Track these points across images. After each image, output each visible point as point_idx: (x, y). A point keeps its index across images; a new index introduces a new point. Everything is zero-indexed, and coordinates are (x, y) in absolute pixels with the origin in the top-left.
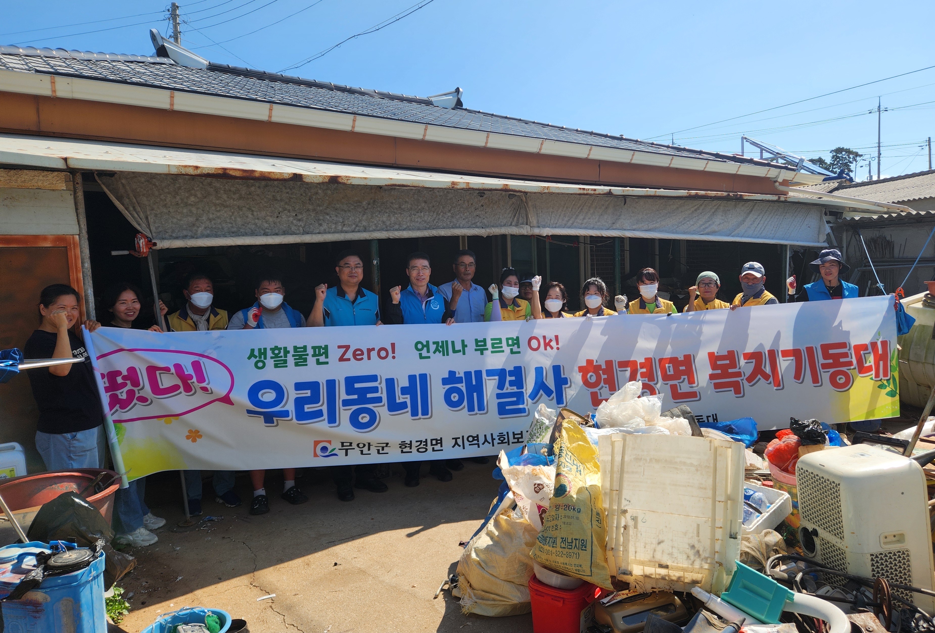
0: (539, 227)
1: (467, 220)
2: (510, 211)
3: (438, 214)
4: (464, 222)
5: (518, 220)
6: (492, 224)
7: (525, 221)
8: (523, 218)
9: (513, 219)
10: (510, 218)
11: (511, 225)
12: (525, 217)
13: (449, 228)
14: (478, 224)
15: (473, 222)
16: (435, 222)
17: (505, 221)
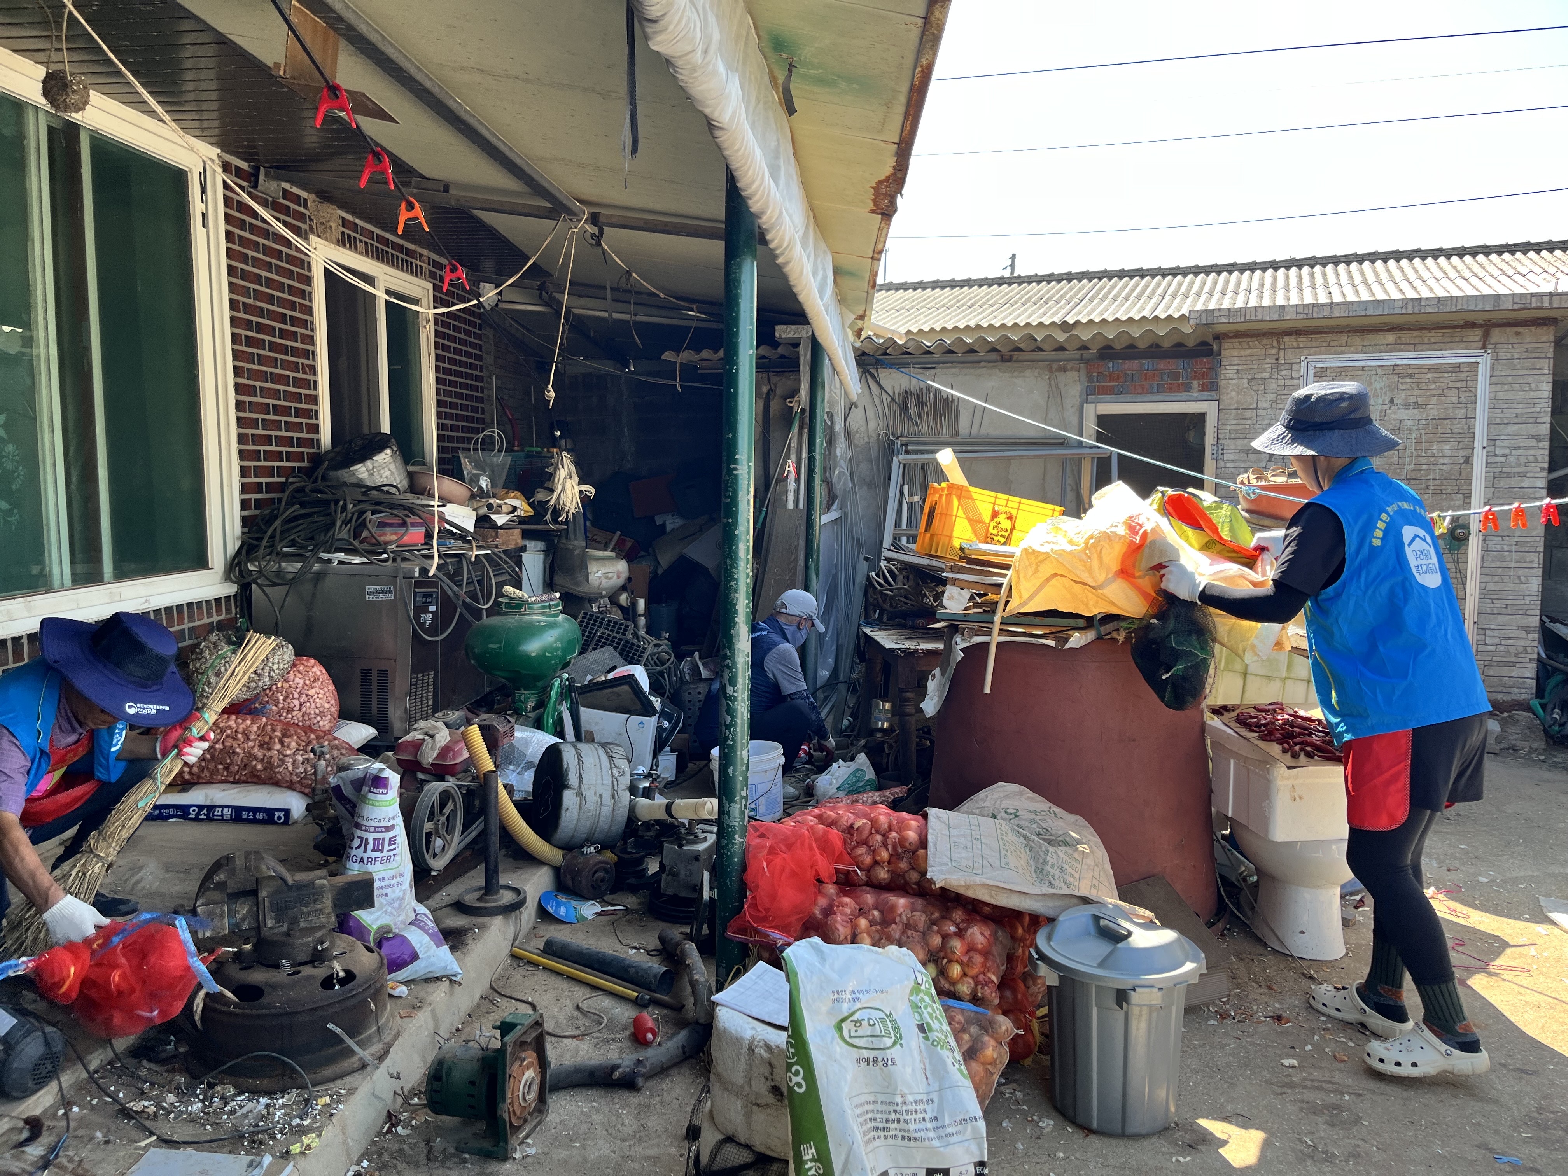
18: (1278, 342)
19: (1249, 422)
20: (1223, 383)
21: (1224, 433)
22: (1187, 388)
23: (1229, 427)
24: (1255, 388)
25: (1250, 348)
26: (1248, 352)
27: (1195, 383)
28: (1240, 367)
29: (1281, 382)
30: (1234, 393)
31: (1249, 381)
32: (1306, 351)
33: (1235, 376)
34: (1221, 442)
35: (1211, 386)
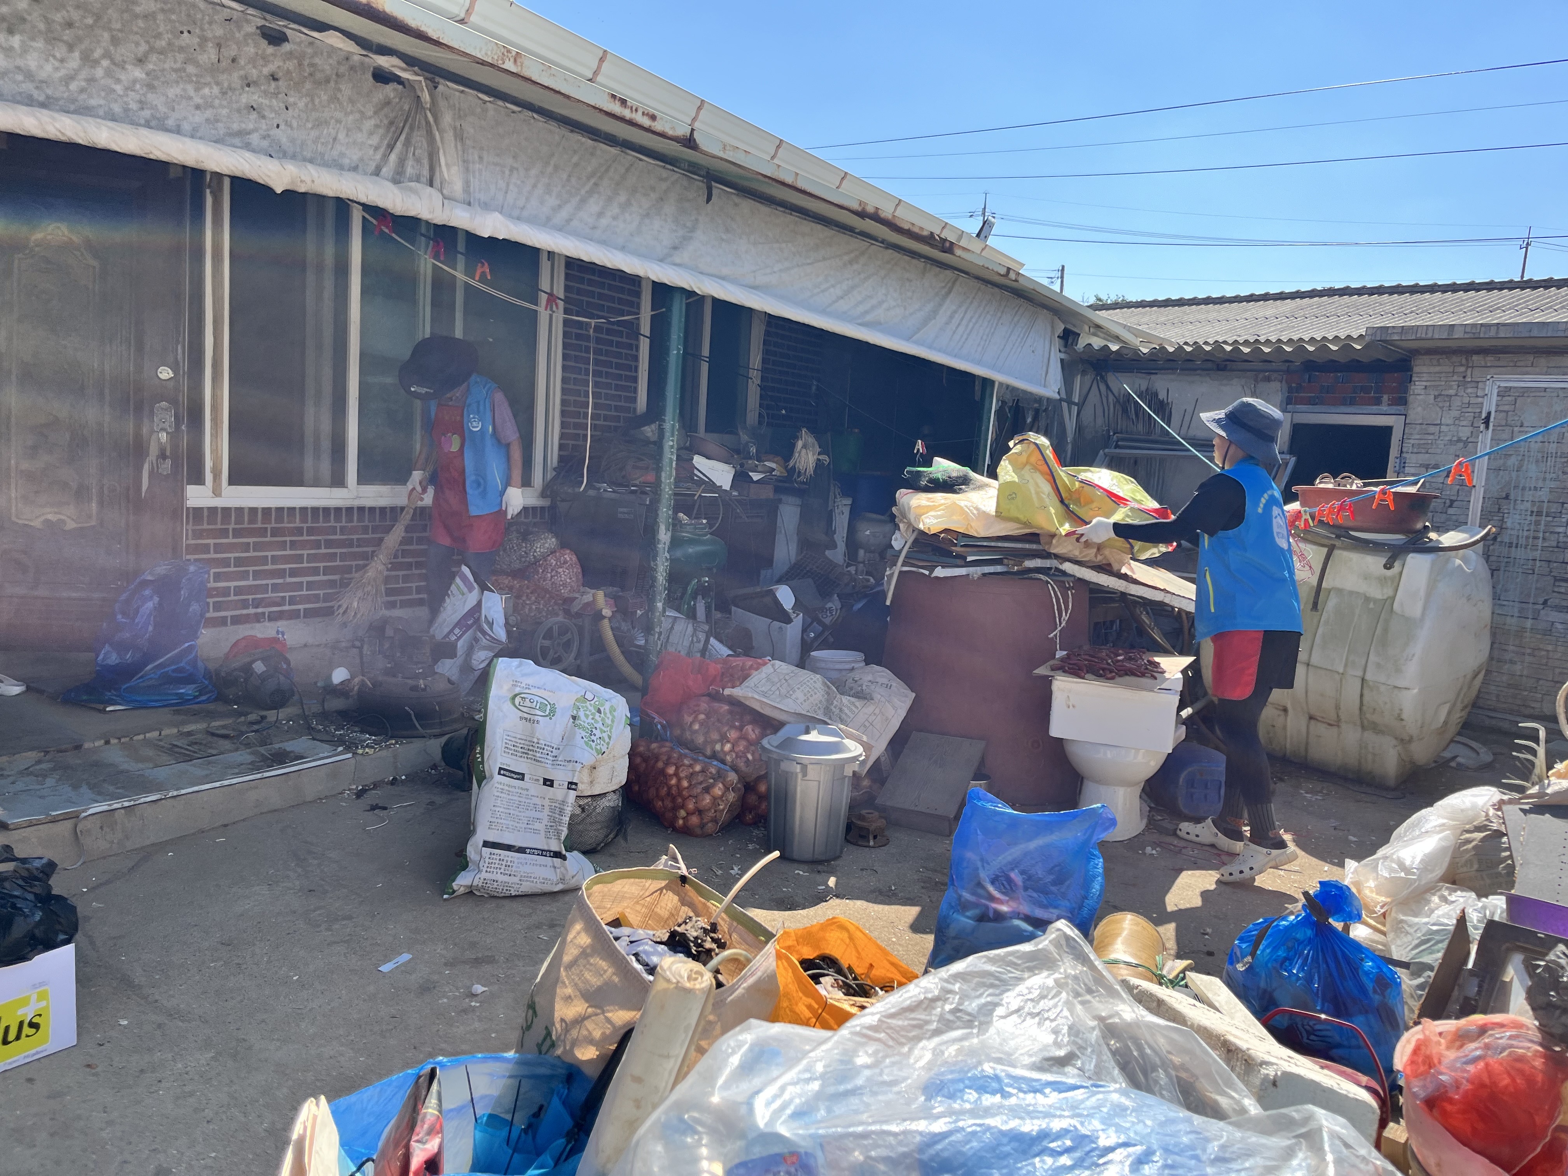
0: (469, 204)
1: (209, 113)
2: (377, 126)
3: (87, 59)
4: (198, 118)
5: (402, 162)
6: (309, 155)
7: (426, 172)
8: (418, 161)
9: (386, 157)
10: (376, 149)
11: (377, 172)
12: (426, 162)
13: (135, 124)
14: (255, 139)
15: (235, 127)
16: (73, 86)
17: (354, 155)
18: (1467, 360)
19: (1431, 437)
20: (1411, 399)
21: (1407, 447)
22: (1378, 402)
23: (1412, 441)
24: (1441, 404)
25: (1439, 365)
26: (1437, 369)
27: (1385, 397)
28: (1428, 384)
29: (1466, 400)
30: (1420, 409)
31: (1435, 397)
32: (1492, 370)
33: (1423, 392)
34: (1404, 455)
35: (1401, 400)
